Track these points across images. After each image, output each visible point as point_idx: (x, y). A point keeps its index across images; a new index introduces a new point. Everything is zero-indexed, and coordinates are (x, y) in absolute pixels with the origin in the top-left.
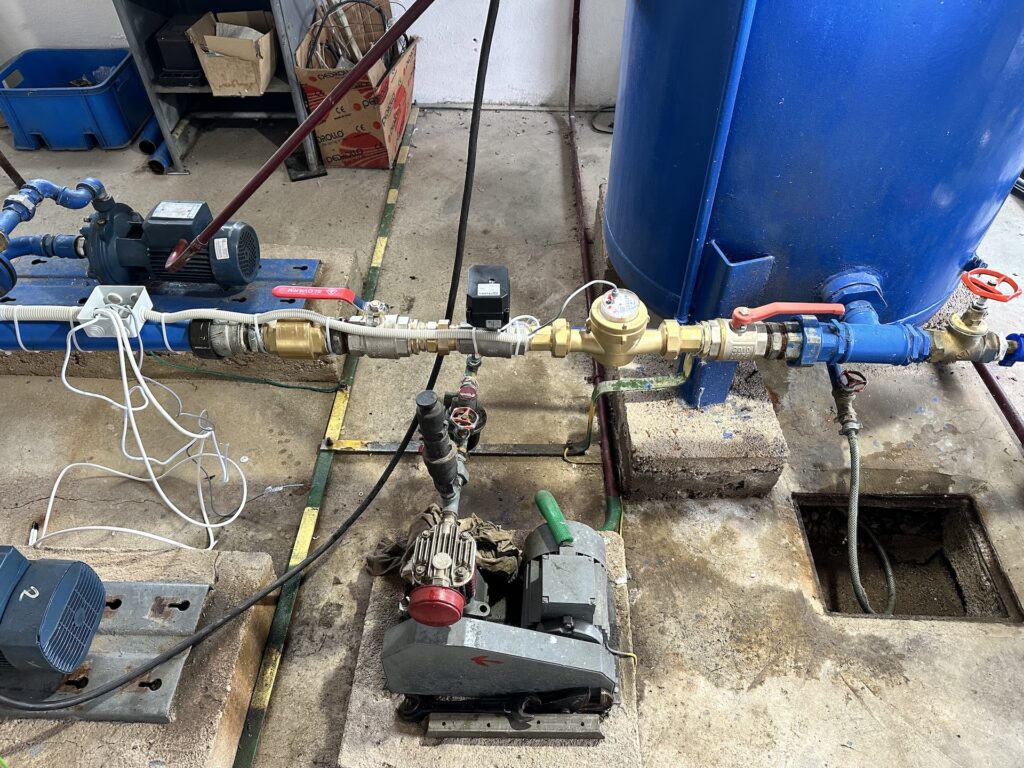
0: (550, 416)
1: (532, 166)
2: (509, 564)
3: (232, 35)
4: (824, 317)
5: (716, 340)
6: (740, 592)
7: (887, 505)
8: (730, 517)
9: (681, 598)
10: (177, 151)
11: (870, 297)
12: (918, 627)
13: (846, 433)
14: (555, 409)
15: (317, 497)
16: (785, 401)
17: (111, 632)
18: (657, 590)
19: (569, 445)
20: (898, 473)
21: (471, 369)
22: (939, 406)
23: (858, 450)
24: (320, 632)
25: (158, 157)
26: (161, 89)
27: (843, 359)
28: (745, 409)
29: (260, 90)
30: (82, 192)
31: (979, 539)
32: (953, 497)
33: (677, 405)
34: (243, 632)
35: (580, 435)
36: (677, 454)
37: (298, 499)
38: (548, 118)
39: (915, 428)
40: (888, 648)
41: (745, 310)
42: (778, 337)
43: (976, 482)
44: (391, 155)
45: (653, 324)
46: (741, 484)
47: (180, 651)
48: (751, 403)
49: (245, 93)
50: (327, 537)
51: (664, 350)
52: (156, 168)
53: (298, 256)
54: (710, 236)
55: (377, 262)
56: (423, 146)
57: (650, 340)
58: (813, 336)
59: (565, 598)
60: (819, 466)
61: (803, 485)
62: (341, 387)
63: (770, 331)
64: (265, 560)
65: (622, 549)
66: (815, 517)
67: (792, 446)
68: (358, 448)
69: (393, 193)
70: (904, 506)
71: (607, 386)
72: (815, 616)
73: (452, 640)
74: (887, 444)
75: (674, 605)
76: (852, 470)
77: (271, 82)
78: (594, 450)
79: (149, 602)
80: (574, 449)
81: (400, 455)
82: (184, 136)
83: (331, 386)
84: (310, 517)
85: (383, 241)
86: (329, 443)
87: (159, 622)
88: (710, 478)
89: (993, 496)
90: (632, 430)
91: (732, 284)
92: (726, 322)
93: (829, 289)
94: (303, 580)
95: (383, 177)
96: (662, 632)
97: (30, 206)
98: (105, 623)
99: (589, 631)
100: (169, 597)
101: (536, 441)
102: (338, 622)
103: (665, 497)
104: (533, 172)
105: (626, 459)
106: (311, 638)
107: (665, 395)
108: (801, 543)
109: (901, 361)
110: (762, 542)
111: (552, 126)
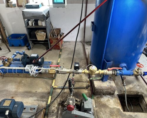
0: (83, 83)
1: (79, 49)
2: (79, 103)
3: (41, 33)
4: (119, 69)
5: (106, 72)
6: (111, 108)
7: (130, 96)
8: (109, 98)
9: (103, 109)
10: (31, 47)
11: (125, 67)
12: (136, 113)
13: (124, 85)
14: (84, 82)
15: (51, 94)
16: (115, 81)
17: (24, 113)
18: (99, 108)
19: (86, 87)
20: (132, 91)
21: (73, 76)
22: (136, 82)
23: (126, 88)
24: (52, 114)
25: (29, 48)
26: (30, 39)
27: (122, 75)
28: (110, 82)
29: (44, 40)
30: (22, 53)
31: (144, 101)
32: (140, 95)
33: (101, 81)
34: (42, 113)
35: (87, 86)
36: (101, 88)
37: (48, 95)
38: (81, 43)
39: (133, 85)
40: (132, 116)
41: (109, 68)
42: (114, 72)
43: (143, 93)
44: (60, 48)
45: (98, 70)
46: (110, 93)
47: (34, 115)
48: (111, 81)
49: (42, 40)
50: (53, 100)
51: (99, 73)
52: (29, 49)
53: (49, 61)
54: (104, 59)
55: (59, 62)
56: (65, 47)
57: (97, 72)
58: (118, 72)
59: (87, 107)
60: (121, 90)
61: (119, 93)
62: (54, 79)
63: (113, 71)
64: (45, 103)
65: (94, 102)
66: (121, 98)
67: (117, 87)
68: (57, 87)
69: (61, 53)
70: (133, 96)
71: (91, 79)
72: (121, 112)
73: (72, 113)
74: (130, 87)
75: (102, 110)
76: (125, 91)
77: (45, 39)
78: (89, 88)
79: (29, 108)
80: (87, 88)
81: (63, 88)
82: (32, 45)
83: (53, 79)
84: (50, 97)
85: (59, 59)
86: (53, 87)
87: (31, 111)
88: (106, 92)
89: (145, 95)
90: (95, 85)
91: (107, 65)
92: (107, 70)
93: (120, 66)
94: (49, 106)
95: (59, 51)
96: (100, 114)
97: (16, 54)
98: (24, 111)
99: (91, 112)
100: (32, 108)
101: (81, 87)
102: (54, 112)
103: (100, 95)
104: (79, 50)
105: (94, 89)
106: (51, 115)
107: (99, 80)
108: (119, 101)
109: (130, 75)
110: (114, 101)
111: (81, 44)
